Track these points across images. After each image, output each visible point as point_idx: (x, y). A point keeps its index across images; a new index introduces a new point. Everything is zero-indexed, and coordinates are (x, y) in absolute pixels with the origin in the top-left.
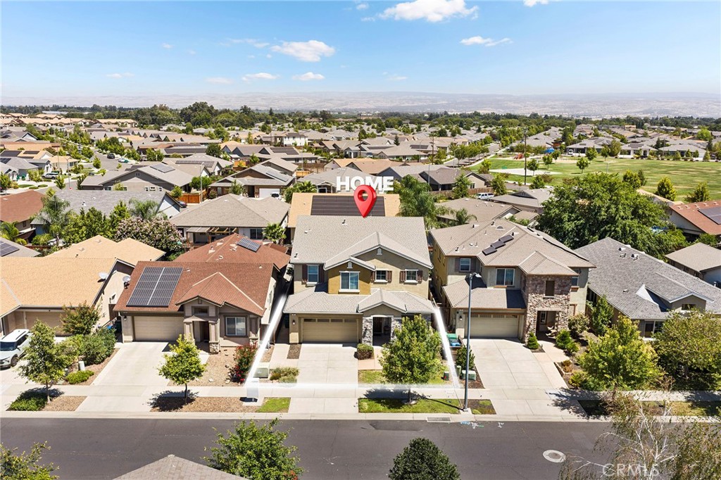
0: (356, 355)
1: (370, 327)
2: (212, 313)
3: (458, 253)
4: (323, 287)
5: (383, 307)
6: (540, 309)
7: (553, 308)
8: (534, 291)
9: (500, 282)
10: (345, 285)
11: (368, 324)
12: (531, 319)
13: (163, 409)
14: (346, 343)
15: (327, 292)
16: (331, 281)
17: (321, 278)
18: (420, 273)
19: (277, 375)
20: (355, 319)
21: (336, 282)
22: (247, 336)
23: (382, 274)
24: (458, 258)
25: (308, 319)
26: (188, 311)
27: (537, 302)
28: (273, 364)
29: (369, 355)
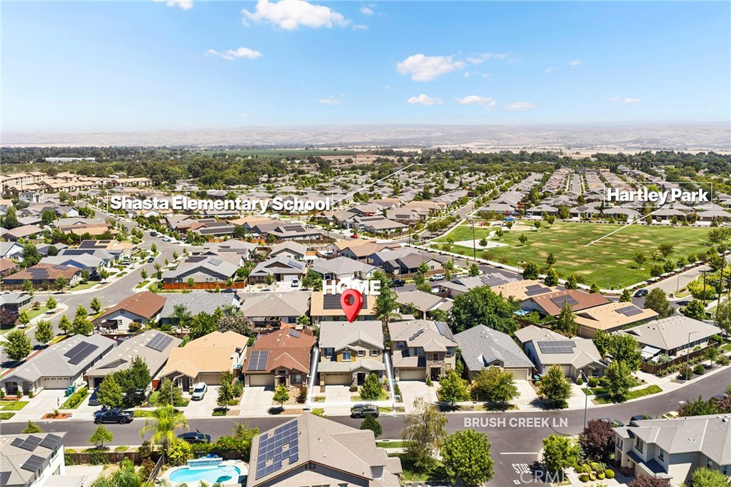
0: (350, 390)
1: (356, 377)
2: (287, 373)
3: (397, 340)
4: (334, 359)
5: (362, 368)
6: (432, 366)
7: (438, 366)
8: (429, 359)
9: (415, 354)
10: (344, 358)
11: (355, 376)
12: (428, 371)
13: (273, 414)
14: (345, 385)
15: (336, 361)
16: (338, 356)
17: (333, 355)
18: (379, 352)
19: (317, 399)
20: (349, 374)
21: (340, 357)
22: (301, 383)
23: (361, 352)
24: (398, 342)
25: (328, 374)
26: (277, 373)
27: (431, 364)
28: (315, 395)
29: (356, 390)
